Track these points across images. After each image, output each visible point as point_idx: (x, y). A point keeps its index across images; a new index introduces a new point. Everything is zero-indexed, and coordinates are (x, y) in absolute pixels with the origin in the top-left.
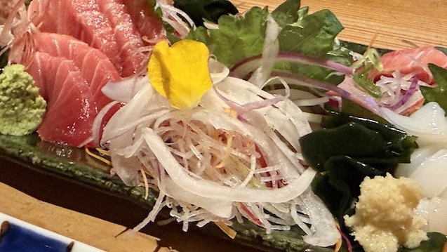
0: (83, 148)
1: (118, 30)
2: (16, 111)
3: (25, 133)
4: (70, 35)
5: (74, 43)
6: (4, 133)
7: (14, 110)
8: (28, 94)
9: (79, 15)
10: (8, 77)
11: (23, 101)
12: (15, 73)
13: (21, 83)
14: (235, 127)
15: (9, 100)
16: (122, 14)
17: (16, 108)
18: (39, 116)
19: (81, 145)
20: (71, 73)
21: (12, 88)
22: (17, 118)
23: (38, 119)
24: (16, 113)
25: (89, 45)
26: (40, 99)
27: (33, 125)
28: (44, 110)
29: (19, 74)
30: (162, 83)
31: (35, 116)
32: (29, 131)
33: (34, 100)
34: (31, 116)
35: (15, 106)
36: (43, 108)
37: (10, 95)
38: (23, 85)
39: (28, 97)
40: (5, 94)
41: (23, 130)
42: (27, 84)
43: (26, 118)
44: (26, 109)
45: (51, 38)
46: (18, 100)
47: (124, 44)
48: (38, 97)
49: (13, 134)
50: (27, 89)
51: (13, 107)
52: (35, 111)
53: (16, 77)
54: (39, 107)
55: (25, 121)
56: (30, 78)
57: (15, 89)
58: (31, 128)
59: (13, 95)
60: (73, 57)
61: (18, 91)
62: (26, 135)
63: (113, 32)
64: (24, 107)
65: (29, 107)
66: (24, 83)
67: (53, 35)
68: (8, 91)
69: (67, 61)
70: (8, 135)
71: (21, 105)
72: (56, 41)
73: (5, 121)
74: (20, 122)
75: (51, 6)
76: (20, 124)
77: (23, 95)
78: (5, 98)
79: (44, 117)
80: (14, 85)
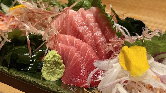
0: (83, 88)
1: (96, 34)
2: (53, 71)
3: (56, 80)
4: (73, 36)
5: (76, 40)
6: (47, 80)
7: (52, 70)
8: (58, 63)
9: (78, 28)
10: (51, 56)
11: (56, 66)
12: (54, 54)
13: (56, 59)
14: (161, 86)
15: (51, 66)
16: (97, 28)
17: (53, 69)
18: (62, 73)
19: (82, 87)
20: (76, 54)
21: (52, 61)
22: (53, 74)
23: (62, 74)
24: (53, 72)
25: (82, 41)
26: (63, 65)
27: (59, 76)
28: (64, 70)
29: (55, 54)
30: (125, 64)
31: (61, 72)
32: (58, 79)
33: (61, 66)
34: (59, 72)
35: (53, 68)
36: (64, 69)
37: (51, 64)
38: (57, 60)
39: (58, 65)
40: (49, 63)
41: (55, 79)
42: (58, 59)
43: (57, 73)
44: (57, 70)
45: (65, 37)
46: (54, 66)
47: (98, 41)
48: (62, 64)
49: (51, 80)
50: (59, 61)
51: (52, 69)
52: (61, 70)
53: (54, 56)
54: (62, 69)
55: (56, 75)
56: (60, 56)
57: (53, 61)
58: (59, 78)
59: (52, 64)
60: (76, 46)
61: (54, 62)
62: (57, 81)
63: (93, 35)
64: (56, 68)
65: (58, 69)
66: (57, 59)
67: (66, 36)
68: (50, 62)
69: (73, 48)
70: (49, 81)
71: (55, 68)
72: (67, 38)
73: (48, 75)
74: (54, 75)
75: (65, 23)
76: (54, 76)
77: (56, 64)
78: (49, 65)
79: (64, 73)
80: (53, 59)
